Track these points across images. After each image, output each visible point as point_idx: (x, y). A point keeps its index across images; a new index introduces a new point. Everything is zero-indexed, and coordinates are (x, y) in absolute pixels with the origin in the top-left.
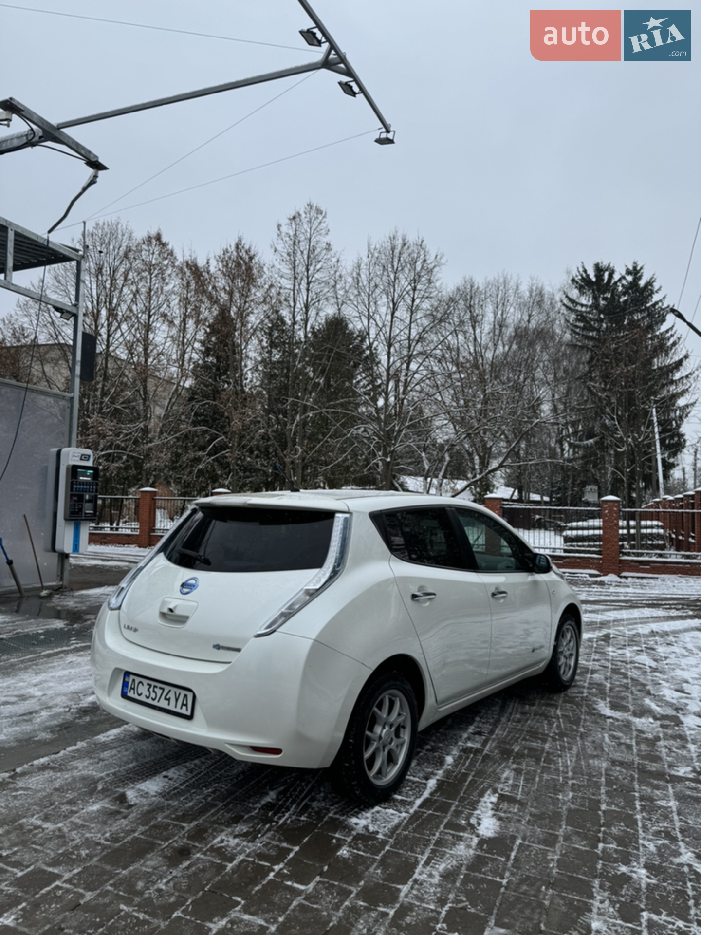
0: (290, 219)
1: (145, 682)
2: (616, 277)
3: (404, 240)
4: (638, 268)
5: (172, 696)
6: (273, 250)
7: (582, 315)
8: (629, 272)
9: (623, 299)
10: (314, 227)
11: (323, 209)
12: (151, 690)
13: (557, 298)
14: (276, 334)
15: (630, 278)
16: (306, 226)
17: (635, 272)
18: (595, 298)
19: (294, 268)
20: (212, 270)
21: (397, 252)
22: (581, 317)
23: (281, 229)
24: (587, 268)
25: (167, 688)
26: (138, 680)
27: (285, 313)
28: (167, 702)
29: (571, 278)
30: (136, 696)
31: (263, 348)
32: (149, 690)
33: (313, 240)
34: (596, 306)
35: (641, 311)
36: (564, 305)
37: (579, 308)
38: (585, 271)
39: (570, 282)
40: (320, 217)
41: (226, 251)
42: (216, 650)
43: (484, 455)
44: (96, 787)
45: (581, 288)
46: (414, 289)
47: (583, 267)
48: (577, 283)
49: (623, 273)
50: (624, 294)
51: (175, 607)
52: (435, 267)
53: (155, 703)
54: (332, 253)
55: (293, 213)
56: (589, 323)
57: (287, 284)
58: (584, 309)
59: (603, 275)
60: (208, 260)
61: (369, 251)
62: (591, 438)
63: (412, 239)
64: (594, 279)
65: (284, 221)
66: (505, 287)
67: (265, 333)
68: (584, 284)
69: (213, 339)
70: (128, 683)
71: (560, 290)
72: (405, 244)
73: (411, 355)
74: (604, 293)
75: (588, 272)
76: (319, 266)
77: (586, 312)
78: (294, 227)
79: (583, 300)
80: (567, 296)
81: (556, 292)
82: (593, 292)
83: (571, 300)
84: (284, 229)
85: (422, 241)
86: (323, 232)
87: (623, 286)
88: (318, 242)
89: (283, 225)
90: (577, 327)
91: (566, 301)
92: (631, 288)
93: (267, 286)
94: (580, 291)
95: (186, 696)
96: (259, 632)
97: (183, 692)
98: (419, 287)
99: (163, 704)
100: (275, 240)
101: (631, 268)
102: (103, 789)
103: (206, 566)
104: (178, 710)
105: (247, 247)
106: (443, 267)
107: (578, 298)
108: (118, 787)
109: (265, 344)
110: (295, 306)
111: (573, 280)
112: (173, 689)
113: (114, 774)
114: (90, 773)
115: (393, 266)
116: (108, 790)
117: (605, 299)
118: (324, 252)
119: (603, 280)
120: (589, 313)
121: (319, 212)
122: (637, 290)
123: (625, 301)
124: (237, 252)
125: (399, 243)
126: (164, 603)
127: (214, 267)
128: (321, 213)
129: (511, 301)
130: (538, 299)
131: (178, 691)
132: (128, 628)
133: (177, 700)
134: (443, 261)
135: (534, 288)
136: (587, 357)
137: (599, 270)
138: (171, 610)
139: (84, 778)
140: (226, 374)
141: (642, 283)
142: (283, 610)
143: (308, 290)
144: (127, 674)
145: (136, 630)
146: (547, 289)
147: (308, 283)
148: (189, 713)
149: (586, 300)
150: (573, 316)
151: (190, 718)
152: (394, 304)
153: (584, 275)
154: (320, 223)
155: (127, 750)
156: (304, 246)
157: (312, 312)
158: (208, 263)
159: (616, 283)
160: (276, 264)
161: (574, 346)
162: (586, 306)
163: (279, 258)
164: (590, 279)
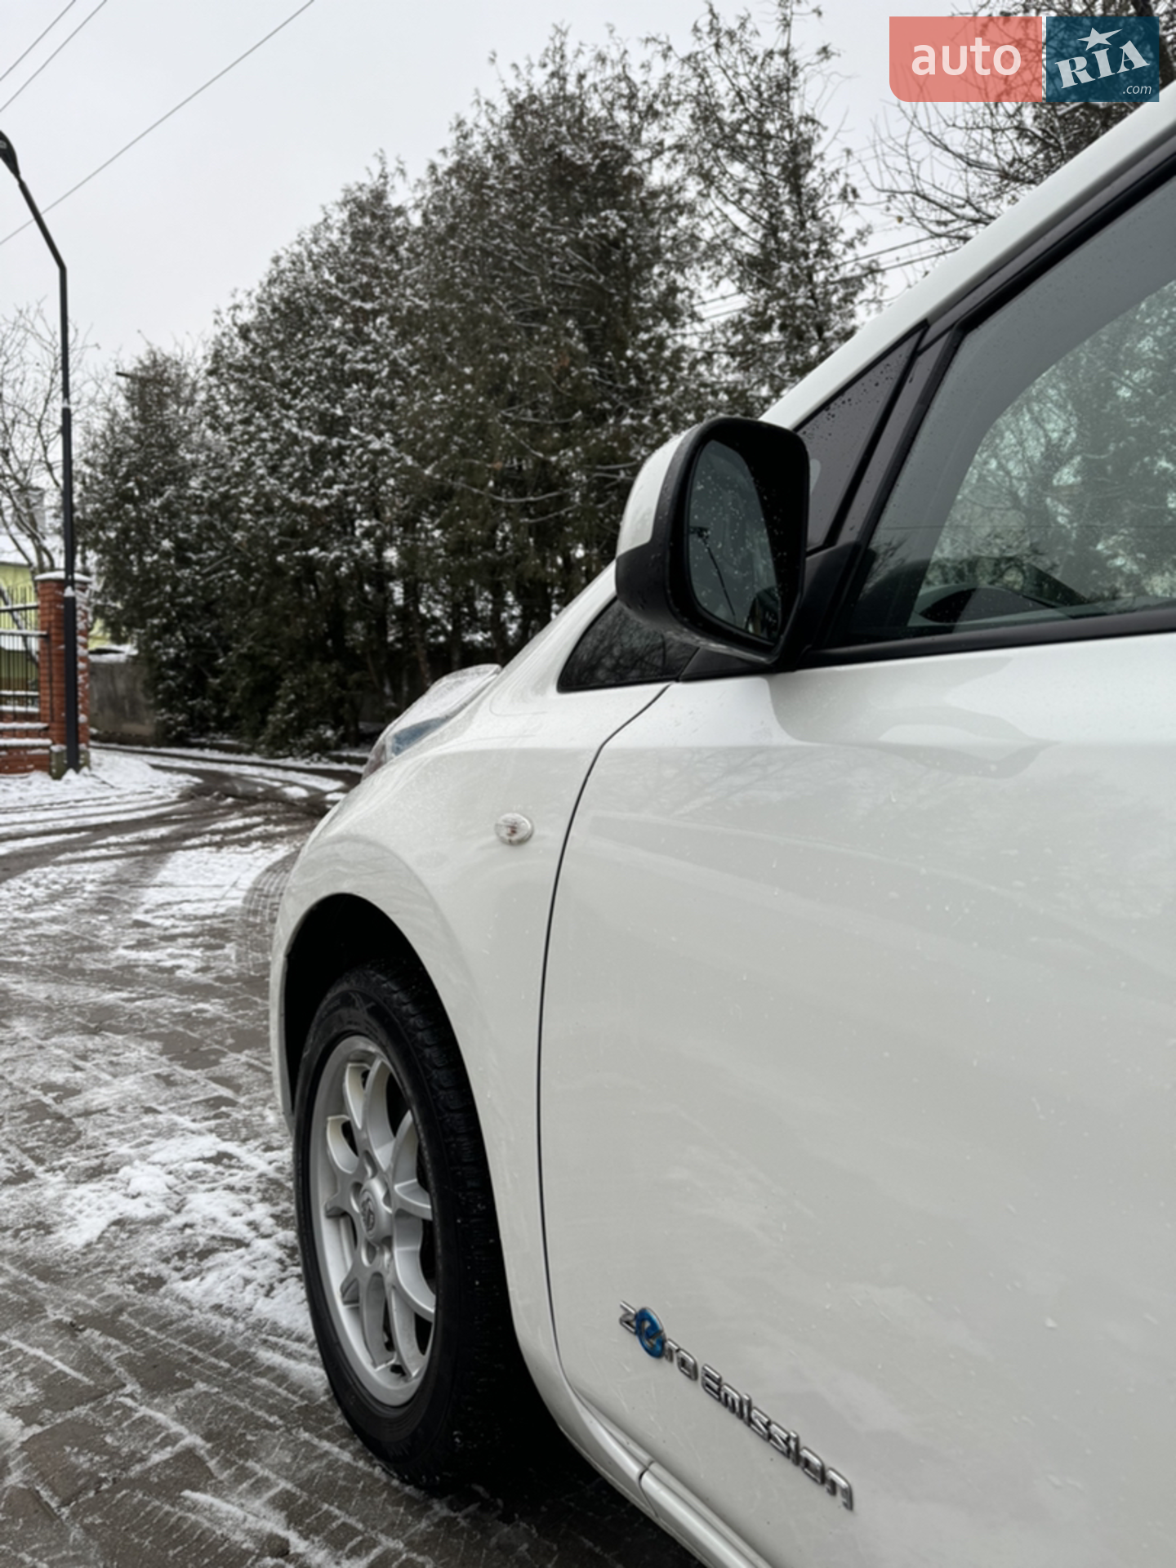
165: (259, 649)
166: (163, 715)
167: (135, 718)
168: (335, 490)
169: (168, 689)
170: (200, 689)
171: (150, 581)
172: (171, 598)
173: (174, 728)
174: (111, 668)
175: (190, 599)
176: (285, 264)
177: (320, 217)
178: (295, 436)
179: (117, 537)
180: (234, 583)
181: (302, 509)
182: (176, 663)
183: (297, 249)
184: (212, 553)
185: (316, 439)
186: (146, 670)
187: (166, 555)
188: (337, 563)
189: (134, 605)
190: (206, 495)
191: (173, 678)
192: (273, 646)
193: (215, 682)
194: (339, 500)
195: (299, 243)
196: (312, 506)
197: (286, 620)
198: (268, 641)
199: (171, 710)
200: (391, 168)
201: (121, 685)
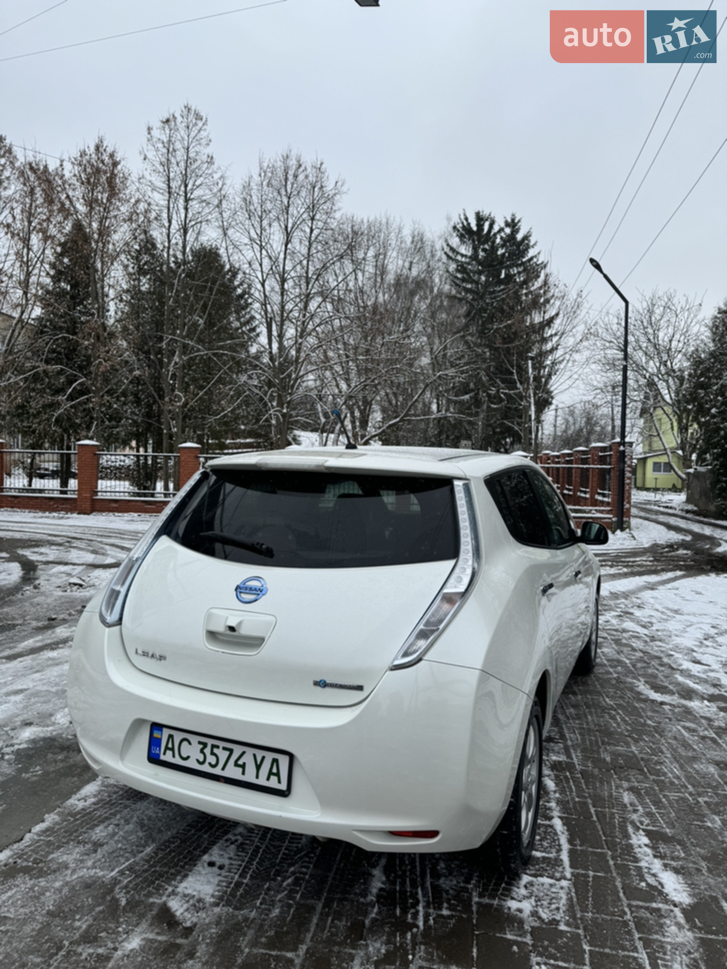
0: (164, 123)
1: (194, 739)
2: (496, 228)
3: (299, 161)
4: (516, 221)
5: (248, 759)
6: (143, 157)
7: (462, 266)
8: (507, 224)
9: (500, 252)
10: (193, 134)
11: (203, 114)
12: (207, 751)
13: (438, 246)
14: (146, 258)
15: (508, 230)
16: (183, 132)
17: (513, 224)
18: (475, 249)
19: (169, 180)
20: (67, 174)
21: (291, 173)
22: (462, 268)
23: (153, 132)
24: (468, 216)
25: (238, 749)
26: (178, 737)
27: (158, 235)
28: (240, 770)
29: (452, 224)
30: (177, 761)
31: (130, 274)
32: (202, 751)
33: (191, 150)
34: (474, 257)
35: (518, 266)
36: (446, 253)
37: (459, 258)
38: (466, 219)
39: (451, 229)
40: (200, 124)
41: (83, 154)
42: (318, 688)
43: (365, 409)
44: (116, 901)
45: (461, 237)
46: (313, 219)
47: (465, 215)
48: (458, 231)
49: (503, 225)
50: (502, 246)
51: (240, 623)
52: (335, 194)
53: (217, 771)
54: (215, 167)
55: (165, 116)
56: (468, 274)
57: (159, 199)
58: (463, 259)
59: (483, 225)
60: (62, 161)
61: (261, 169)
62: (467, 393)
63: (308, 161)
64: (475, 228)
65: (156, 124)
66: (387, 228)
67: (132, 257)
68: (465, 233)
69: (66, 260)
70: (160, 740)
71: (440, 238)
72: (300, 166)
73: (309, 294)
74: (483, 244)
75: (470, 221)
76: (198, 183)
77: (466, 263)
78: (168, 132)
79: (463, 250)
80: (448, 245)
81: (436, 239)
82: (473, 241)
83: (452, 249)
84: (156, 133)
85: (322, 164)
86: (204, 142)
87: (502, 238)
88: (197, 153)
89: (154, 129)
90: (456, 277)
91: (447, 249)
92: (509, 241)
93: (133, 201)
94: (461, 240)
95: (275, 761)
96: (397, 662)
97: (270, 756)
98: (317, 217)
99: (232, 772)
100: (145, 146)
101: (509, 220)
102: (128, 903)
103: (267, 559)
104: (262, 781)
105: (109, 150)
106: (344, 196)
107: (459, 247)
108: (149, 895)
109: (130, 270)
110: (169, 226)
111: (455, 228)
112: (250, 751)
113: (130, 868)
114: (92, 872)
115: (286, 191)
116: (138, 903)
117: (484, 250)
118: (206, 165)
119: (483, 230)
120: (469, 264)
121: (198, 117)
122: (514, 244)
123: (503, 254)
124: (97, 154)
125: (293, 163)
126: (209, 617)
127: (69, 171)
128: (201, 119)
129: (393, 245)
130: (419, 245)
131: (260, 754)
132: (145, 654)
133: (258, 767)
134: (344, 189)
135: (416, 233)
136: (463, 310)
137: (480, 219)
138: (232, 629)
139: (88, 885)
140: (82, 304)
141: (519, 237)
142: (421, 627)
143: (186, 209)
144: (156, 727)
145: (162, 658)
146: (428, 236)
147: (187, 200)
148: (283, 786)
149: (466, 250)
150: (452, 267)
151: (284, 794)
152: (288, 234)
153: (465, 223)
154: (199, 131)
155: (127, 822)
156: (180, 155)
157: (191, 236)
158: (61, 165)
159: (495, 235)
160: (147, 174)
161: (451, 298)
162: (466, 256)
163: (149, 167)
164: (471, 228)
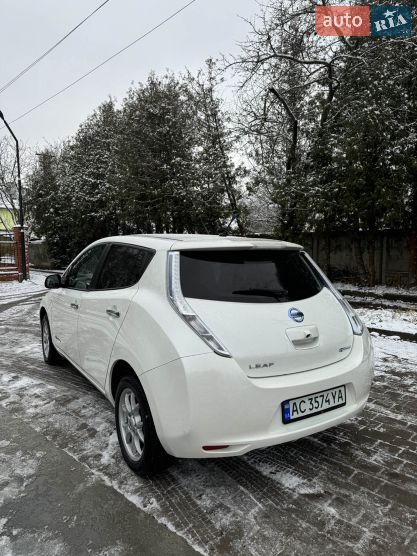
1: (306, 399)
5: (330, 397)
12: (313, 402)
25: (326, 394)
26: (298, 402)
28: (328, 403)
32: (311, 403)
42: (341, 352)
53: (320, 409)
70: (289, 409)
97: (338, 391)
104: (336, 403)
112: (330, 392)
131: (334, 391)
133: (334, 398)
138: (308, 336)
144: (285, 403)
145: (271, 364)
148: (344, 401)
151: (344, 404)
165: (81, 240)
166: (53, 260)
167: (45, 261)
168: (99, 196)
169: (54, 253)
170: (64, 252)
171: (48, 220)
172: (54, 225)
173: (56, 264)
174: (37, 245)
175: (60, 225)
176: (83, 127)
177: (93, 113)
178: (87, 180)
179: (37, 208)
180: (72, 222)
181: (89, 201)
182: (57, 244)
183: (87, 122)
184: (66, 211)
185: (93, 181)
186: (48, 246)
187: (52, 213)
188: (100, 217)
189: (43, 227)
190: (63, 195)
191: (56, 249)
192: (84, 239)
193: (68, 250)
194: (100, 198)
195: (88, 120)
196: (92, 201)
197: (88, 232)
198: (83, 238)
199: (56, 258)
200: (113, 99)
201: (41, 251)
